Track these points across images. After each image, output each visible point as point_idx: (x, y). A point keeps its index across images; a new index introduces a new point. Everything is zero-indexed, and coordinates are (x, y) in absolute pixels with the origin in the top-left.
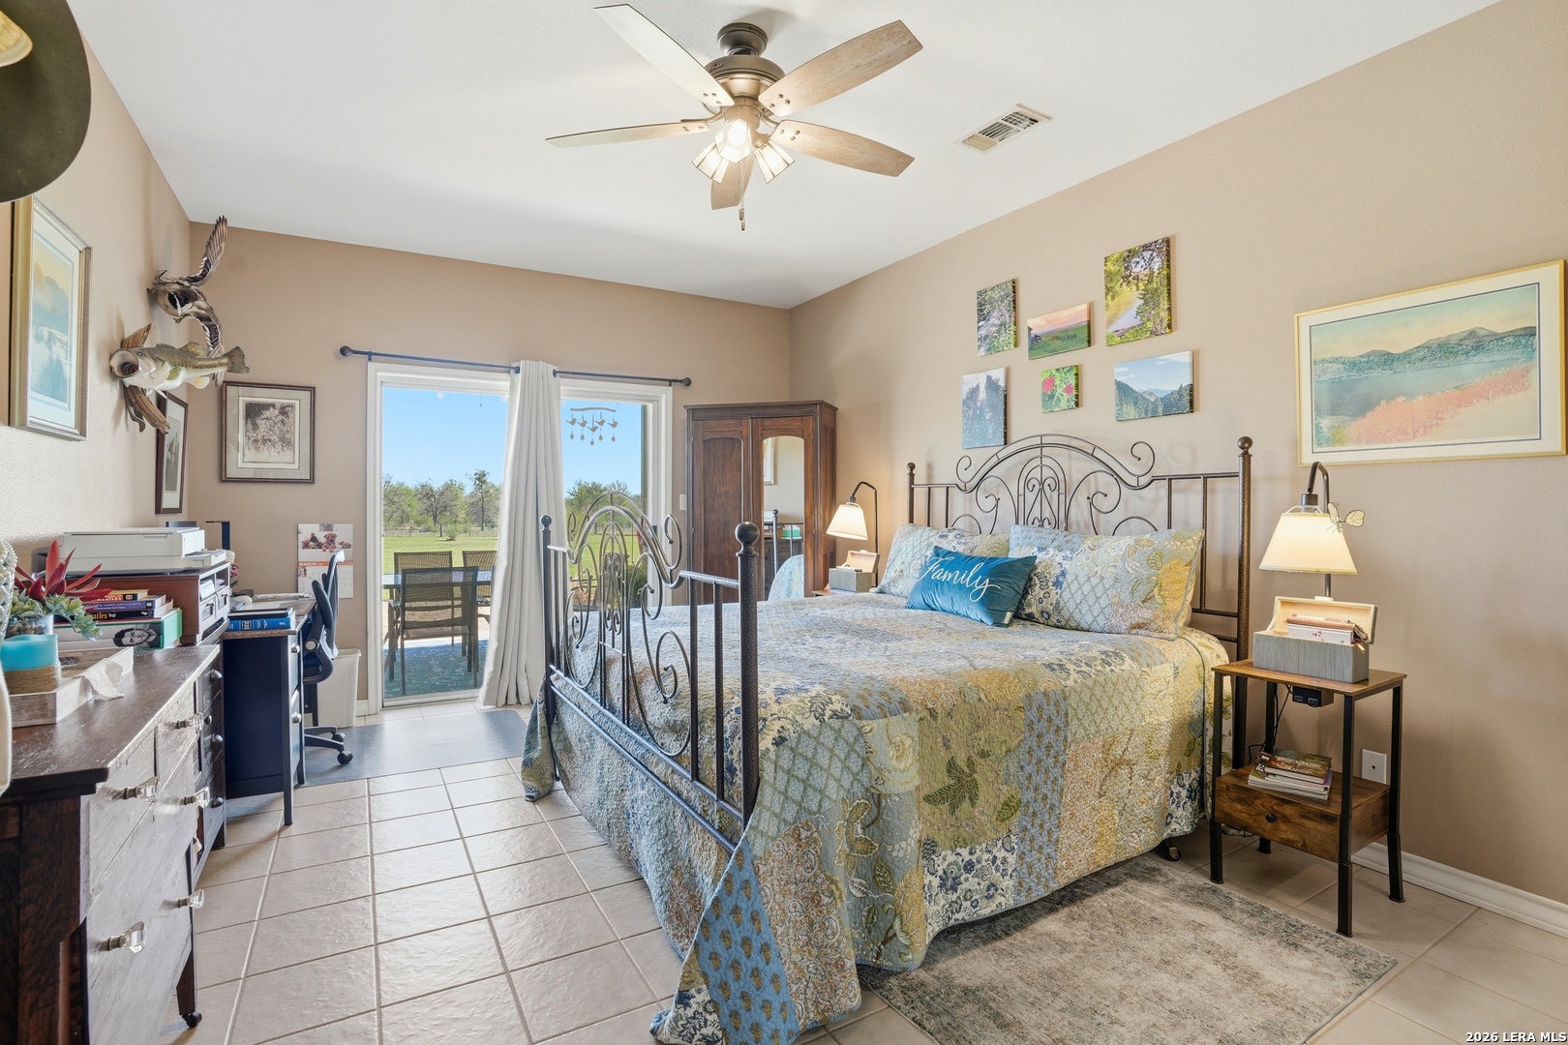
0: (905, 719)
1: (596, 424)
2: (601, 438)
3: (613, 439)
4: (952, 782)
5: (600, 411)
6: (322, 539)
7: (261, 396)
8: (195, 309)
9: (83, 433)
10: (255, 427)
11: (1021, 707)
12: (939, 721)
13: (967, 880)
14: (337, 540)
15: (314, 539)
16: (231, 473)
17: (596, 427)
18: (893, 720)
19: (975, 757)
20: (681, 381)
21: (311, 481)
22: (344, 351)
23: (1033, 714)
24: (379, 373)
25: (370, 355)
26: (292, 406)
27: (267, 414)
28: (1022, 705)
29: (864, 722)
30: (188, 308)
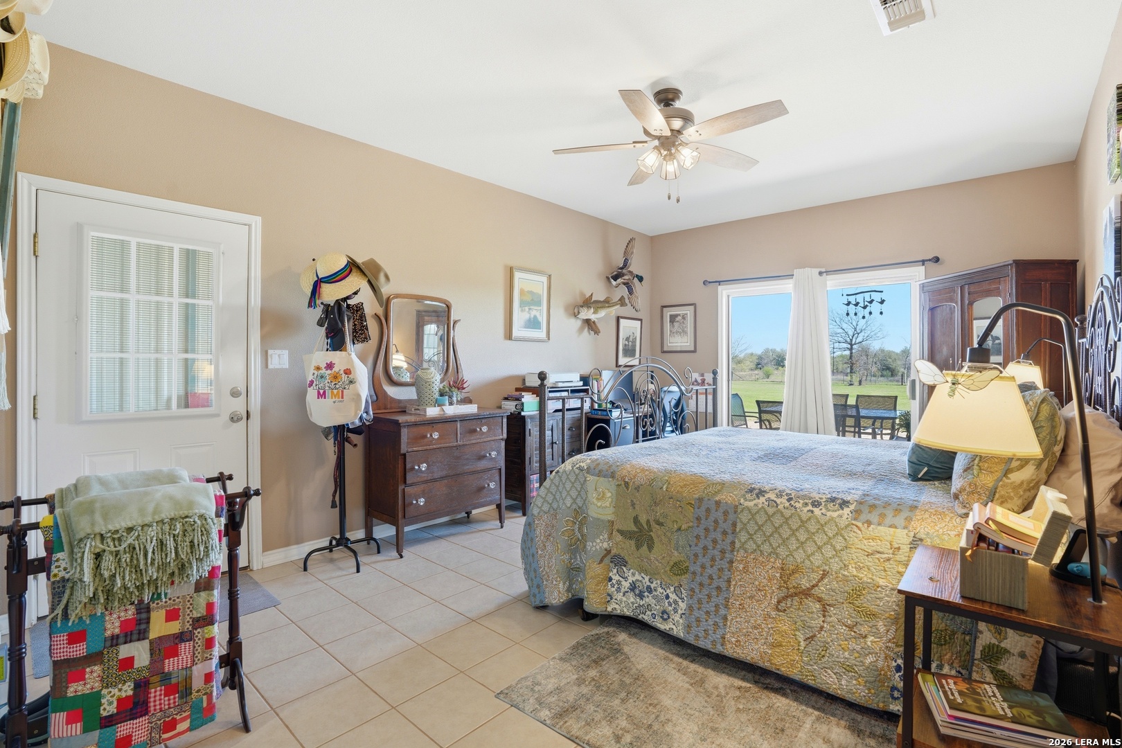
0: (609, 481)
1: (866, 303)
2: (870, 313)
3: (881, 313)
4: (636, 529)
5: (869, 293)
6: (700, 381)
7: (674, 311)
8: (622, 280)
9: (549, 339)
10: (673, 326)
11: (691, 504)
12: (630, 490)
13: (648, 597)
14: (706, 382)
15: (696, 381)
16: (665, 349)
17: (867, 306)
18: (602, 479)
19: (653, 523)
20: (930, 260)
21: (694, 351)
22: (705, 283)
23: (702, 513)
24: (724, 292)
25: (719, 282)
26: (686, 314)
27: (677, 319)
28: (693, 503)
29: (588, 475)
30: (620, 280)
